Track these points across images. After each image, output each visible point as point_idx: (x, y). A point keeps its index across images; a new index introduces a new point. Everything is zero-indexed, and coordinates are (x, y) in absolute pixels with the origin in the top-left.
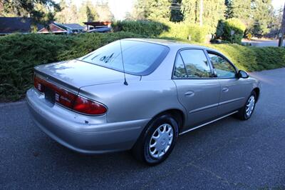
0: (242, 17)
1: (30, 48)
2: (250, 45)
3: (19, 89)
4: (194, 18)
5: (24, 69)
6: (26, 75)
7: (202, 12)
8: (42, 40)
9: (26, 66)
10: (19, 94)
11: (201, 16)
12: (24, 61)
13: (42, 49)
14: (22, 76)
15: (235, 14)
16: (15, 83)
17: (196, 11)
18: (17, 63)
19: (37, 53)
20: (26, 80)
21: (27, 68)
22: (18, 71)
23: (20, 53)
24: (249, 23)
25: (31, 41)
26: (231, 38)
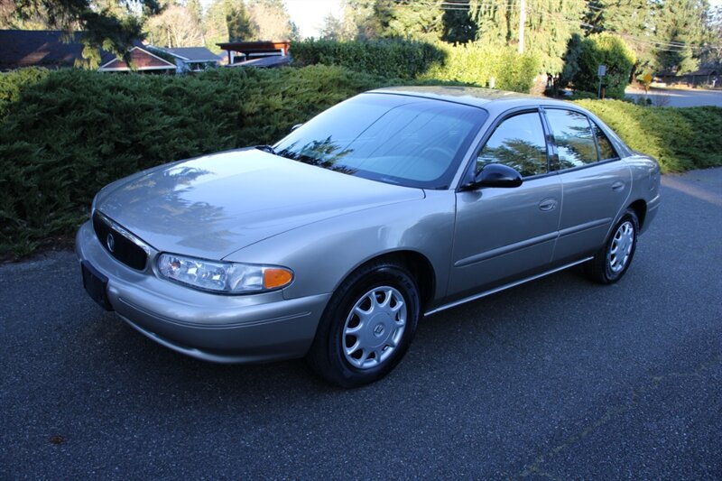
0: (625, 31)
1: (64, 109)
2: (649, 102)
3: (33, 224)
4: (505, 33)
5: (47, 168)
6: (52, 187)
7: (523, 17)
8: (99, 87)
9: (53, 159)
10: (32, 239)
11: (522, 27)
12: (48, 147)
13: (98, 113)
14: (40, 188)
15: (607, 23)
16: (21, 210)
17: (508, 16)
18: (25, 151)
19: (84, 123)
20: (51, 201)
21: (56, 165)
22: (28, 175)
23: (36, 125)
24: (643, 46)
25: (67, 92)
26: (598, 85)
